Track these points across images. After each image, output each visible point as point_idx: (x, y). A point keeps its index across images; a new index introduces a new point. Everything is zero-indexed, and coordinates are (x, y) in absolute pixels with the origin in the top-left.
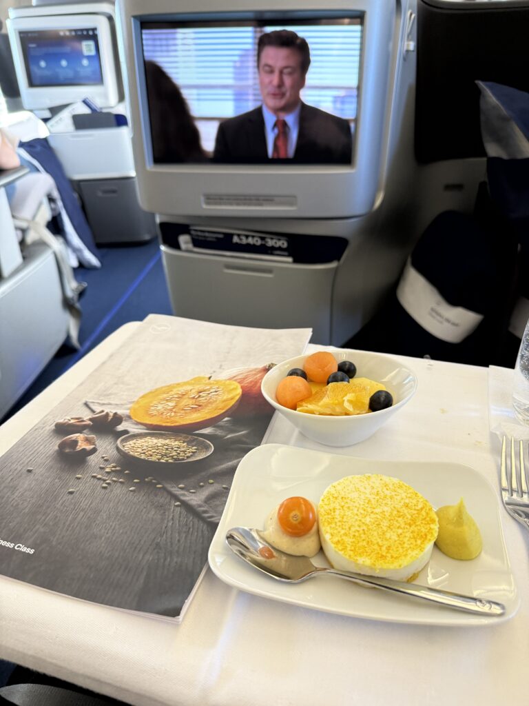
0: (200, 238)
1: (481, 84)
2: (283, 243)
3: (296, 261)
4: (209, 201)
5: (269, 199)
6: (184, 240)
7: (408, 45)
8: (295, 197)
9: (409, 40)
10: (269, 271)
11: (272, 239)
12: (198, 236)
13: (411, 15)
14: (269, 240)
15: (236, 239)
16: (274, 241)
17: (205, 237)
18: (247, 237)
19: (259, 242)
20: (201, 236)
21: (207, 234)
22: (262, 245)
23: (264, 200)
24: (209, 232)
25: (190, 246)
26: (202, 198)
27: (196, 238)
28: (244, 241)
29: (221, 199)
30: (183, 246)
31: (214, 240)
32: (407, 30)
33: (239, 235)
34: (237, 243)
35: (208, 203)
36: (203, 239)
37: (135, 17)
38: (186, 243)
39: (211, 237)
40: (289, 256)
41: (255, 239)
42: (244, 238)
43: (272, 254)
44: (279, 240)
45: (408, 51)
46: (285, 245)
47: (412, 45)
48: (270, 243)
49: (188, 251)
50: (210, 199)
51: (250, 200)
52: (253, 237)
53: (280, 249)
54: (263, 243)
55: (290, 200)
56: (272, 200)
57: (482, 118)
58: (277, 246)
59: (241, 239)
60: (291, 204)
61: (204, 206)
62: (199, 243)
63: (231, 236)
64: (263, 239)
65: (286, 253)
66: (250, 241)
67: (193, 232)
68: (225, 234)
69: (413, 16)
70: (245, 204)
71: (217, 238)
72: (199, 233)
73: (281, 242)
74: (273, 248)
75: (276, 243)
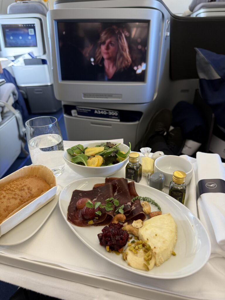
0: (81, 111)
1: (197, 49)
3: (121, 121)
4: (86, 96)
6: (73, 112)
8: (121, 95)
9: (167, 31)
10: (110, 125)
15: (96, 112)
18: (101, 111)
19: (106, 113)
21: (84, 110)
23: (108, 96)
26: (82, 95)
28: (99, 113)
31: (87, 112)
37: (55, 20)
43: (111, 118)
45: (167, 36)
48: (110, 113)
49: (75, 116)
51: (103, 96)
53: (115, 116)
57: (197, 63)
60: (120, 98)
61: (83, 98)
65: (117, 118)
67: (78, 109)
68: (92, 110)
69: (169, 22)
70: (100, 98)
72: (80, 109)
73: (115, 113)
74: (112, 116)
75: (113, 113)
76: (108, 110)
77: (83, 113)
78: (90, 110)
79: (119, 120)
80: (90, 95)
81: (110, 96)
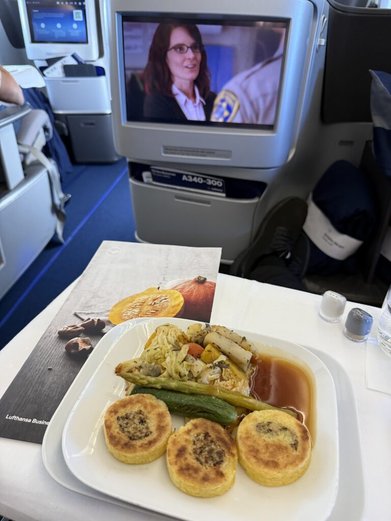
0: (158, 175)
1: (373, 72)
2: (219, 183)
3: (228, 196)
4: (168, 151)
5: (211, 152)
6: (146, 175)
7: (320, 41)
8: (231, 151)
9: (321, 37)
10: (208, 202)
11: (211, 180)
12: (156, 173)
13: (324, 18)
14: (210, 181)
15: (184, 178)
16: (213, 181)
17: (162, 174)
18: (193, 177)
19: (202, 181)
20: (159, 174)
21: (163, 173)
22: (203, 183)
23: (207, 152)
24: (165, 171)
25: (151, 180)
26: (162, 149)
27: (155, 174)
28: (191, 180)
29: (175, 150)
30: (145, 180)
31: (169, 177)
32: (321, 30)
33: (187, 175)
34: (185, 181)
35: (166, 153)
36: (161, 176)
37: (118, 12)
38: (147, 177)
39: (167, 175)
40: (223, 192)
41: (199, 179)
42: (191, 178)
43: (211, 190)
44: (217, 181)
45: (319, 45)
46: (221, 185)
47: (323, 42)
48: (210, 182)
49: (148, 183)
50: (167, 150)
51: (197, 152)
52: (197, 177)
53: (217, 187)
54: (205, 182)
55: (227, 154)
56: (213, 153)
57: (372, 97)
58: (215, 185)
59: (188, 178)
60: (227, 157)
61: (163, 155)
62: (157, 178)
63: (181, 175)
64: (204, 179)
65: (221, 191)
66: (195, 180)
67: (153, 170)
68: (177, 174)
69: (326, 19)
70: (193, 155)
71: (171, 176)
72: (158, 172)
74: (212, 186)
75: (214, 183)
76: (206, 176)
78: (174, 175)
79: (224, 195)
81: (210, 153)
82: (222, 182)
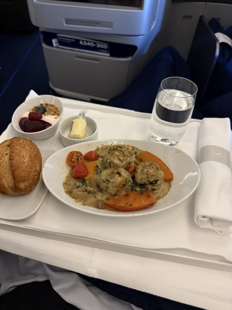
3: (112, 55)
4: (68, 22)
6: (54, 41)
8: (112, 23)
10: (98, 60)
12: (61, 39)
14: (98, 44)
15: (81, 43)
16: (101, 45)
17: (65, 40)
18: (87, 42)
19: (93, 45)
20: (64, 40)
21: (66, 39)
23: (96, 23)
25: (58, 45)
26: (64, 21)
27: (60, 40)
28: (86, 44)
30: (54, 44)
33: (83, 41)
34: (82, 45)
36: (64, 41)
38: (56, 43)
39: (69, 41)
40: (108, 53)
41: (91, 43)
42: (85, 42)
43: (99, 51)
46: (107, 48)
48: (99, 46)
51: (89, 23)
53: (104, 49)
54: (95, 45)
55: (109, 24)
56: (100, 24)
60: (109, 27)
61: (65, 24)
62: (62, 43)
63: (79, 40)
64: (95, 43)
66: (89, 44)
67: (59, 37)
68: (76, 40)
70: (86, 25)
71: (72, 42)
72: (62, 38)
73: (105, 46)
74: (100, 48)
75: (102, 46)
76: (96, 41)
77: (65, 42)
78: (74, 40)
79: (108, 55)
80: (73, 21)
81: (98, 23)
82: (107, 45)
